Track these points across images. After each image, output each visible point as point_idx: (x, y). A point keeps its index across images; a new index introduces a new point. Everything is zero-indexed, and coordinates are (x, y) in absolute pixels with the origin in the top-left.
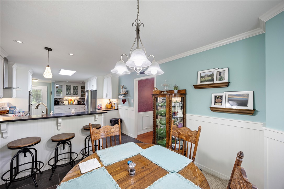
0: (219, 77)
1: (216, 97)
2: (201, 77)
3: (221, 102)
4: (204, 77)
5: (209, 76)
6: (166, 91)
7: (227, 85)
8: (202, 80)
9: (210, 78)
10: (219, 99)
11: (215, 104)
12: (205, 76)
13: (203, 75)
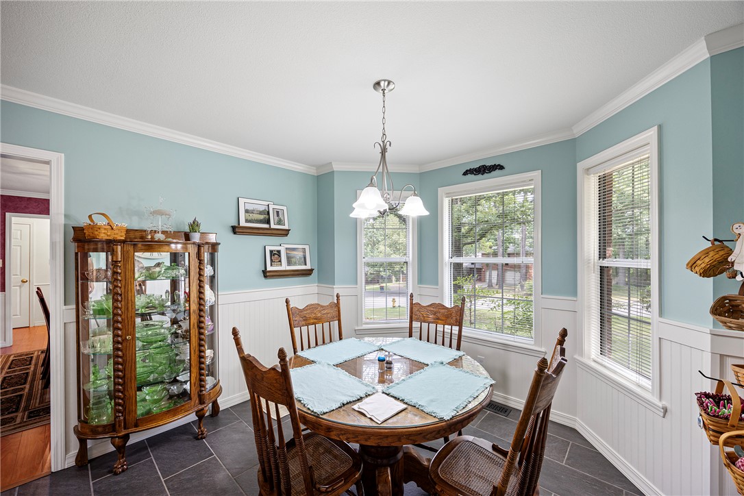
0: (276, 218)
1: (271, 252)
2: (247, 211)
3: (280, 261)
4: (252, 213)
5: (261, 213)
6: (163, 232)
7: (285, 233)
8: (249, 218)
9: (262, 217)
10: (276, 256)
11: (271, 265)
12: (254, 210)
13: (250, 207)
